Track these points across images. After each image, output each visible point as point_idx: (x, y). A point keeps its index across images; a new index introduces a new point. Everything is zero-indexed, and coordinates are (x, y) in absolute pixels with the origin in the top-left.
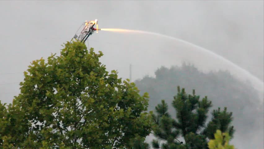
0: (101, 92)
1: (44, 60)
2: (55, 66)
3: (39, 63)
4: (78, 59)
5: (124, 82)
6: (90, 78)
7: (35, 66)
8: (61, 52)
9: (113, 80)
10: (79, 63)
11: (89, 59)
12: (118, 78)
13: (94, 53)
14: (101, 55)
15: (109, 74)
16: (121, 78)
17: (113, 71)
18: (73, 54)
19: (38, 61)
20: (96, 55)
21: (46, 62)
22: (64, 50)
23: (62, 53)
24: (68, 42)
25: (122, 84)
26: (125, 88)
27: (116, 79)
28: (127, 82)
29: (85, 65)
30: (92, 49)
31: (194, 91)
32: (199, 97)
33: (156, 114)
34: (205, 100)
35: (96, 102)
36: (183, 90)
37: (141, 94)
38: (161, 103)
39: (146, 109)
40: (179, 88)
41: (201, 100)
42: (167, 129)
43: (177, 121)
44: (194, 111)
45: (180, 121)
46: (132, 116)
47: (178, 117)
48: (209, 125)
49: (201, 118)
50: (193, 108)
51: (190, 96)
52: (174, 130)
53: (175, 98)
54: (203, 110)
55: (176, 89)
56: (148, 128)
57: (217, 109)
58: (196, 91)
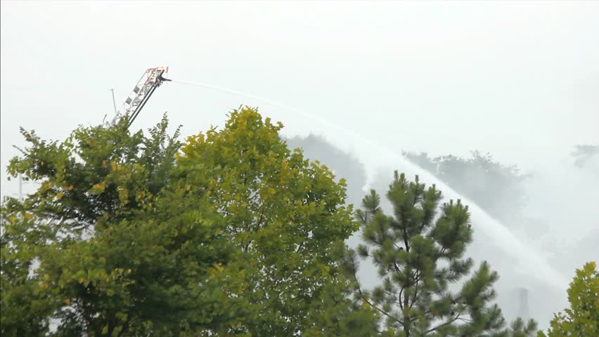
0: (285, 180)
1: (203, 136)
2: (219, 143)
3: (196, 140)
4: (250, 134)
5: (312, 165)
6: (269, 160)
7: (191, 144)
8: (226, 124)
9: (297, 161)
10: (253, 139)
11: (266, 133)
12: (304, 159)
13: (271, 125)
14: (281, 126)
15: (291, 154)
16: (308, 160)
17: (298, 150)
18: (244, 128)
19: (195, 137)
20: (273, 127)
21: (206, 138)
22: (230, 122)
23: (227, 126)
24: (236, 111)
25: (310, 167)
26: (313, 172)
27: (301, 161)
28: (317, 164)
29: (260, 142)
30: (268, 120)
31: (417, 177)
32: (424, 186)
33: (363, 210)
34: (432, 190)
35: (277, 194)
36: (403, 175)
37: (336, 181)
38: (369, 194)
39: (343, 202)
40: (396, 172)
41: (426, 189)
42: (382, 229)
43: (395, 218)
44: (418, 206)
45: (400, 219)
46: (326, 212)
47: (397, 213)
48: (438, 223)
49: (428, 214)
50: (416, 200)
51: (412, 184)
52: (390, 231)
53: (390, 186)
54: (430, 203)
55: (393, 174)
56: (348, 227)
57: (449, 202)
58: (419, 178)
